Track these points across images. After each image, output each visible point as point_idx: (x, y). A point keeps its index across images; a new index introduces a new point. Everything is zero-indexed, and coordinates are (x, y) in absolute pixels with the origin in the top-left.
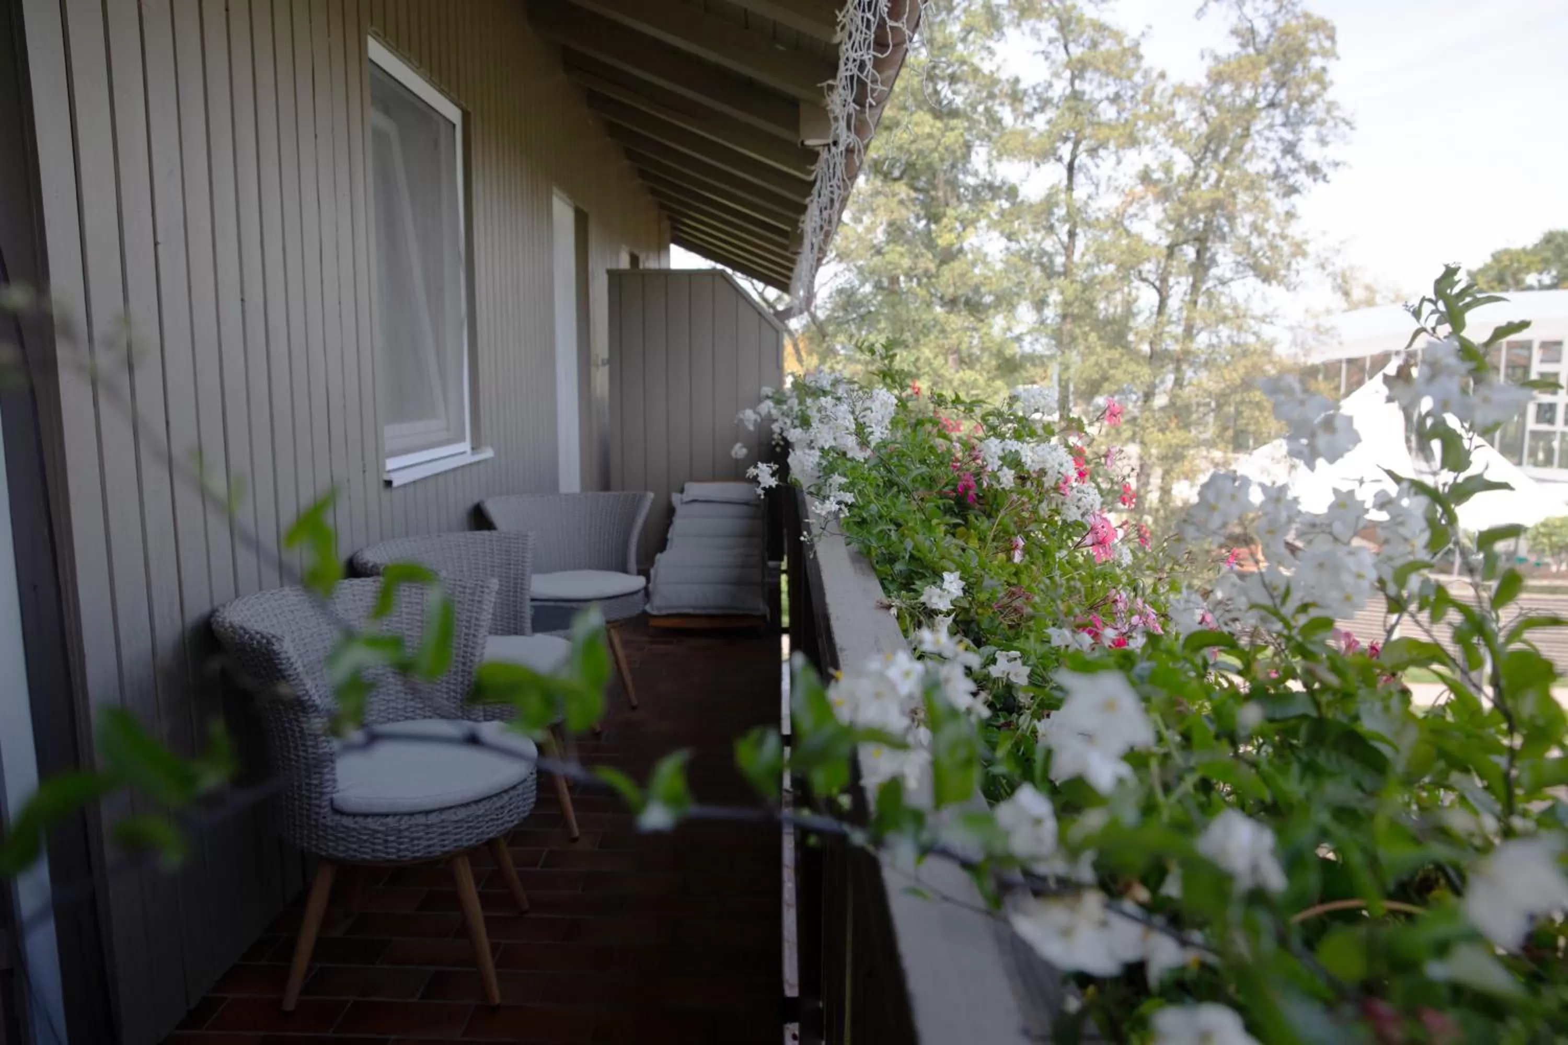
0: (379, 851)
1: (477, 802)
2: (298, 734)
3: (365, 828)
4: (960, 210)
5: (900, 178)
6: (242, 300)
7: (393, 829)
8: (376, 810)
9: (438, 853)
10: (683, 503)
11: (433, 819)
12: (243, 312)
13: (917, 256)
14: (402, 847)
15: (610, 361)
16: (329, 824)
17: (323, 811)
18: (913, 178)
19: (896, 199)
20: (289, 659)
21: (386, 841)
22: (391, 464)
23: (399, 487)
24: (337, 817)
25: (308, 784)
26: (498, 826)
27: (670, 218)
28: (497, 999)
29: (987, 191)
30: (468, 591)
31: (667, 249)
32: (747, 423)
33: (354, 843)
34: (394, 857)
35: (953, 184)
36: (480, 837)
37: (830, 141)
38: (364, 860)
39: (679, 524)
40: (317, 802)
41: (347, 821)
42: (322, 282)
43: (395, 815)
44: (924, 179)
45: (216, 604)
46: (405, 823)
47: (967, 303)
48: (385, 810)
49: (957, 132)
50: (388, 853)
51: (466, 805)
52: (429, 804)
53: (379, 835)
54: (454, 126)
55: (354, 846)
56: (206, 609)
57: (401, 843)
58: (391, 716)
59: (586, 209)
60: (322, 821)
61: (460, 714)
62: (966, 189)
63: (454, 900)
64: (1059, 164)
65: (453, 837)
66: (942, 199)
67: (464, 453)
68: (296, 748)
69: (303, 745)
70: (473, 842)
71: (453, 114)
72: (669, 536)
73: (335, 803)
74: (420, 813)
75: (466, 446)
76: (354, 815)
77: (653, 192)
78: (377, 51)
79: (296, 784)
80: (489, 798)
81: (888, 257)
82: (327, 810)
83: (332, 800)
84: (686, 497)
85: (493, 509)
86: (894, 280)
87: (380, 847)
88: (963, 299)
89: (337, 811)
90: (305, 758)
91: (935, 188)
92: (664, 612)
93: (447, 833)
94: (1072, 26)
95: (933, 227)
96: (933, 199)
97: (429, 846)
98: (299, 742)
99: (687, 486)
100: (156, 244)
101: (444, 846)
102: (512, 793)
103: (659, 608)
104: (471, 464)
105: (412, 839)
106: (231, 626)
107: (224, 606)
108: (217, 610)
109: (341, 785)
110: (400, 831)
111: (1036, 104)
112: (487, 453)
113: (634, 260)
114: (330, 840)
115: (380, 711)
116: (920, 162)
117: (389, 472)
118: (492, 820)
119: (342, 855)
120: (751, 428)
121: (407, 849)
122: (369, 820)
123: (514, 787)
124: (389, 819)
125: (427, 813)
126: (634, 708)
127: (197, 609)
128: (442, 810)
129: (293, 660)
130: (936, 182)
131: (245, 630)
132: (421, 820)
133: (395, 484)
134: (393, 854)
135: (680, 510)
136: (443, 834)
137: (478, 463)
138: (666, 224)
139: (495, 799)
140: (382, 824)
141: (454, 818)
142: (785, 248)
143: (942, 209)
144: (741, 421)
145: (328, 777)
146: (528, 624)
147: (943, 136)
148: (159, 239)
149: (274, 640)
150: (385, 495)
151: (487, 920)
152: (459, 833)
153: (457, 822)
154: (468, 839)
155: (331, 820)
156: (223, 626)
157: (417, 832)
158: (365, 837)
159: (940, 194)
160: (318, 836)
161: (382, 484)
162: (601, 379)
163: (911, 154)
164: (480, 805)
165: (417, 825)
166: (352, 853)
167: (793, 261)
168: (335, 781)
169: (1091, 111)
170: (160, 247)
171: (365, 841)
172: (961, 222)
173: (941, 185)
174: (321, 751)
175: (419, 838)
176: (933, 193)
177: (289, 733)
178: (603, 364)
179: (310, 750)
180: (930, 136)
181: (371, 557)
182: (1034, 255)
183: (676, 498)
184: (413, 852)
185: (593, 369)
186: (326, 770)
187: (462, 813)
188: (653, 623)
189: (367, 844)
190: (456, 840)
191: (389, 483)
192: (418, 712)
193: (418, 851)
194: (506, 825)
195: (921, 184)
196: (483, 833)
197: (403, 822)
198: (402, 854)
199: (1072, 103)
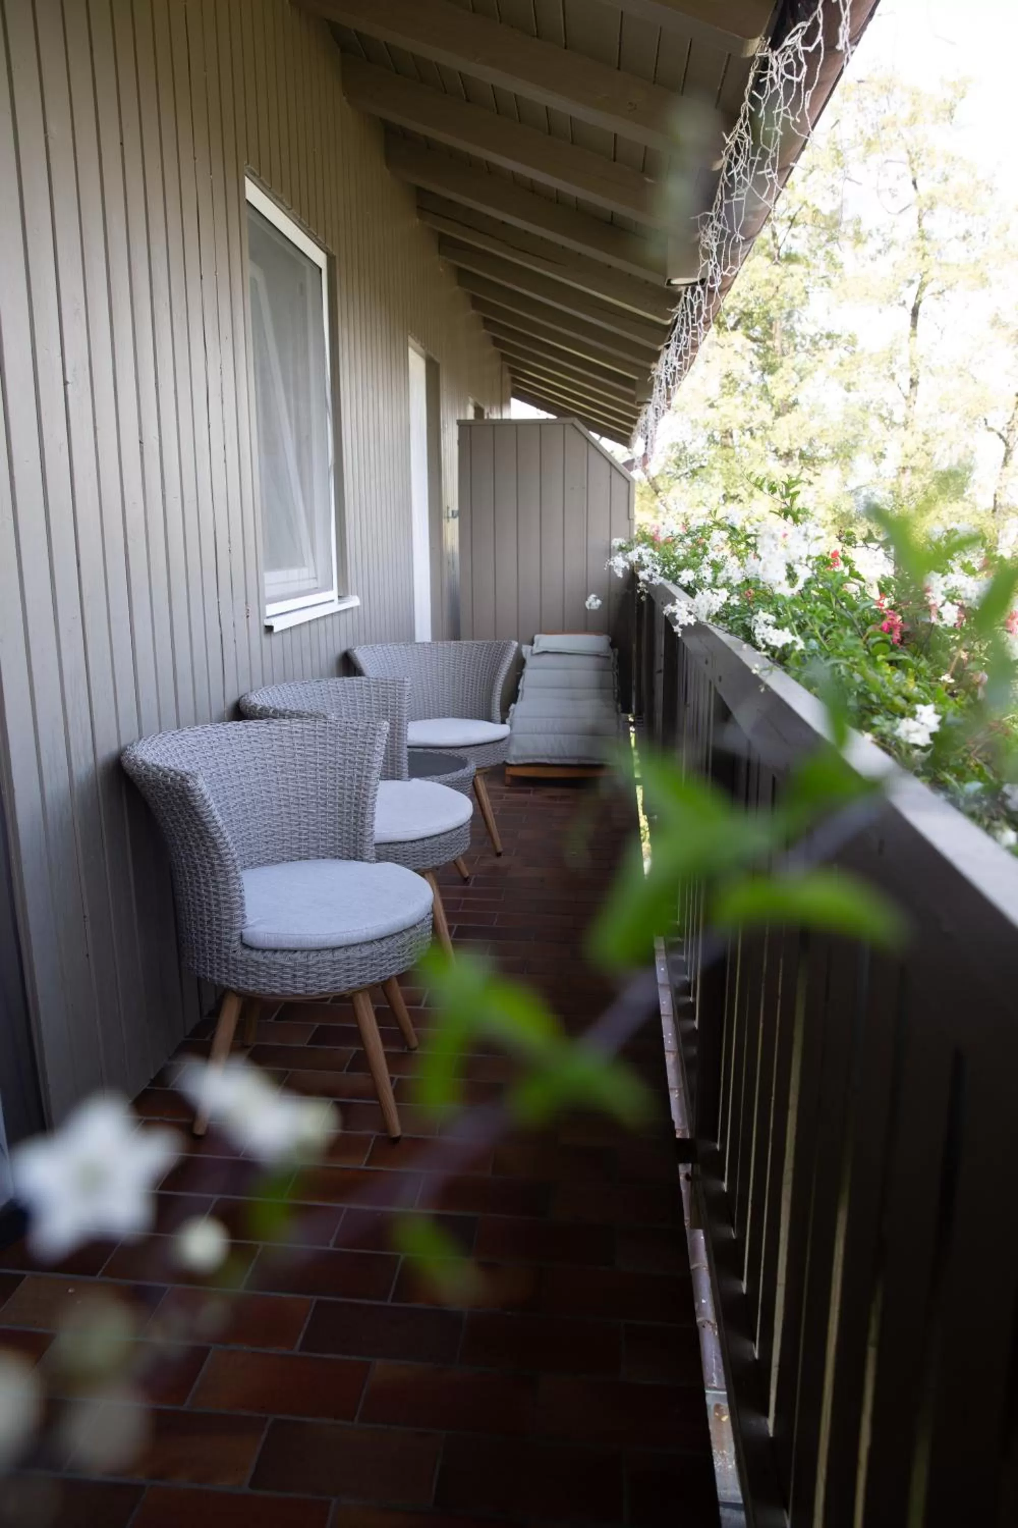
0: (287, 985)
1: (381, 939)
2: (208, 871)
3: (274, 963)
4: (796, 360)
5: (734, 328)
6: (141, 442)
7: (301, 964)
8: (286, 945)
9: (343, 989)
10: (532, 655)
11: (339, 955)
12: (142, 454)
13: (752, 409)
14: (310, 981)
15: (460, 514)
16: (239, 958)
17: (232, 945)
18: (748, 328)
19: (732, 350)
20: (203, 795)
21: (295, 976)
22: (271, 609)
23: (277, 633)
24: (246, 952)
25: (217, 919)
26: (399, 963)
27: (512, 371)
28: (397, 1131)
29: (825, 340)
30: (359, 733)
31: (509, 403)
32: (616, 571)
33: (264, 977)
34: (301, 991)
35: (790, 334)
36: (384, 974)
37: (698, 279)
38: (273, 994)
39: (530, 675)
40: (228, 937)
41: (255, 955)
42: (209, 427)
43: (303, 951)
44: (758, 328)
45: (123, 744)
46: (313, 959)
47: (802, 456)
48: (292, 946)
49: (796, 278)
50: (296, 988)
51: (371, 942)
52: (334, 941)
53: (288, 970)
54: (320, 270)
55: (264, 980)
56: (115, 748)
57: (308, 979)
58: (286, 856)
59: (437, 359)
60: (232, 955)
61: (352, 855)
62: (804, 337)
63: (356, 1035)
64: (902, 309)
65: (358, 974)
66: (778, 349)
67: (332, 601)
68: (206, 884)
69: (214, 881)
70: (376, 979)
71: (319, 258)
72: (520, 687)
73: (244, 937)
74: (327, 949)
75: (333, 594)
76: (264, 951)
77: (496, 342)
78: (254, 193)
79: (206, 918)
80: (391, 936)
81: (722, 410)
82: (236, 945)
83: (241, 936)
84: (536, 649)
85: (362, 656)
86: (728, 434)
87: (289, 982)
88: (797, 453)
89: (246, 946)
90: (215, 894)
91: (771, 337)
92: (521, 762)
93: (352, 969)
94: (923, 159)
95: (768, 378)
96: (769, 349)
97: (336, 982)
98: (211, 878)
99: (537, 637)
100: (65, 383)
101: (350, 982)
102: (413, 932)
103: (516, 758)
104: (339, 612)
105: (319, 975)
106: (144, 763)
107: (131, 745)
108: (125, 749)
109: (249, 921)
110: (308, 966)
111: (880, 245)
112: (354, 601)
113: (479, 411)
114: (240, 974)
115: (275, 850)
116: (757, 310)
117: (268, 617)
118: (394, 958)
119: (251, 988)
120: (620, 575)
121: (314, 985)
122: (278, 955)
123: (413, 927)
124: (297, 955)
125: (333, 949)
126: (499, 854)
127: (107, 748)
128: (347, 947)
129: (206, 797)
130: (773, 332)
131: (158, 767)
132: (328, 956)
133: (275, 630)
134: (300, 988)
135: (530, 662)
136: (348, 970)
137: (346, 611)
138: (508, 376)
139: (396, 937)
140: (290, 960)
141: (358, 955)
142: (632, 399)
143: (778, 359)
144: (610, 567)
145: (238, 912)
146: (406, 769)
147: (781, 282)
148: (69, 379)
149: (188, 777)
150: (266, 640)
151: (387, 1055)
152: (364, 970)
153: (361, 959)
154: (373, 976)
155: (242, 954)
156: (135, 764)
157: (324, 968)
158: (274, 972)
159: (777, 343)
160: (229, 970)
161: (263, 629)
162: (452, 530)
163: (749, 302)
164: (384, 943)
165: (323, 962)
166: (262, 987)
167: (637, 413)
168: (244, 916)
169: (939, 251)
170: (69, 386)
171: (275, 975)
172: (798, 373)
173: (778, 335)
174: (231, 887)
175: (326, 974)
176: (769, 343)
177: (200, 869)
178: (454, 517)
179: (221, 886)
180: (769, 282)
181: (258, 700)
182: (872, 406)
183: (526, 649)
184: (321, 987)
185: (444, 521)
186: (235, 906)
187: (366, 950)
188: (511, 771)
189: (276, 979)
190: (361, 977)
191: (269, 629)
192: (312, 852)
193: (326, 986)
194: (407, 964)
195: (757, 332)
196: (385, 970)
197: (311, 958)
198: (310, 988)
199: (919, 243)
